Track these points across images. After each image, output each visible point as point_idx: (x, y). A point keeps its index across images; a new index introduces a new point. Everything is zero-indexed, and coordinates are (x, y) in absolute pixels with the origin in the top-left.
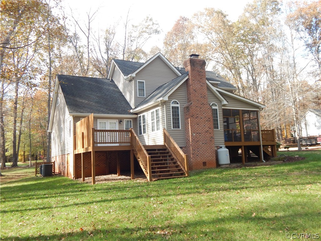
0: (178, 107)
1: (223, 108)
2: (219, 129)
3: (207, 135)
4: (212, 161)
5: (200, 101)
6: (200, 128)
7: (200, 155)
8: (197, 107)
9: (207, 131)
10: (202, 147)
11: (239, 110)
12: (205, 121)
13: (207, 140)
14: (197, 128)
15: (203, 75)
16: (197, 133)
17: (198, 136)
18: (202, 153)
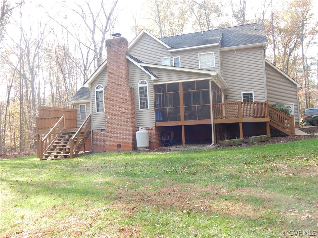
1: (155, 84)
2: (149, 108)
3: (122, 116)
4: (128, 144)
5: (116, 82)
6: (115, 111)
7: (114, 138)
8: (113, 89)
9: (123, 112)
10: (116, 130)
12: (121, 102)
13: (123, 122)
14: (112, 111)
15: (120, 54)
16: (111, 116)
17: (113, 118)
18: (117, 135)
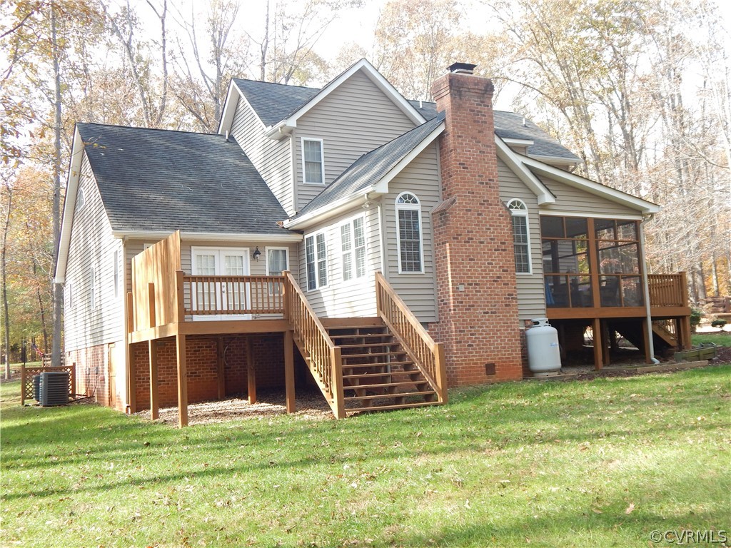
0: (416, 213)
1: (542, 213)
2: (531, 271)
3: (496, 288)
4: (513, 361)
5: (477, 193)
6: (476, 270)
7: (478, 345)
8: (470, 210)
9: (498, 277)
10: (482, 323)
11: (586, 219)
12: (491, 250)
13: (498, 302)
14: (469, 270)
15: (485, 122)
16: (469, 284)
17: (472, 292)
18: (483, 338)
